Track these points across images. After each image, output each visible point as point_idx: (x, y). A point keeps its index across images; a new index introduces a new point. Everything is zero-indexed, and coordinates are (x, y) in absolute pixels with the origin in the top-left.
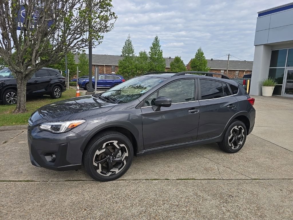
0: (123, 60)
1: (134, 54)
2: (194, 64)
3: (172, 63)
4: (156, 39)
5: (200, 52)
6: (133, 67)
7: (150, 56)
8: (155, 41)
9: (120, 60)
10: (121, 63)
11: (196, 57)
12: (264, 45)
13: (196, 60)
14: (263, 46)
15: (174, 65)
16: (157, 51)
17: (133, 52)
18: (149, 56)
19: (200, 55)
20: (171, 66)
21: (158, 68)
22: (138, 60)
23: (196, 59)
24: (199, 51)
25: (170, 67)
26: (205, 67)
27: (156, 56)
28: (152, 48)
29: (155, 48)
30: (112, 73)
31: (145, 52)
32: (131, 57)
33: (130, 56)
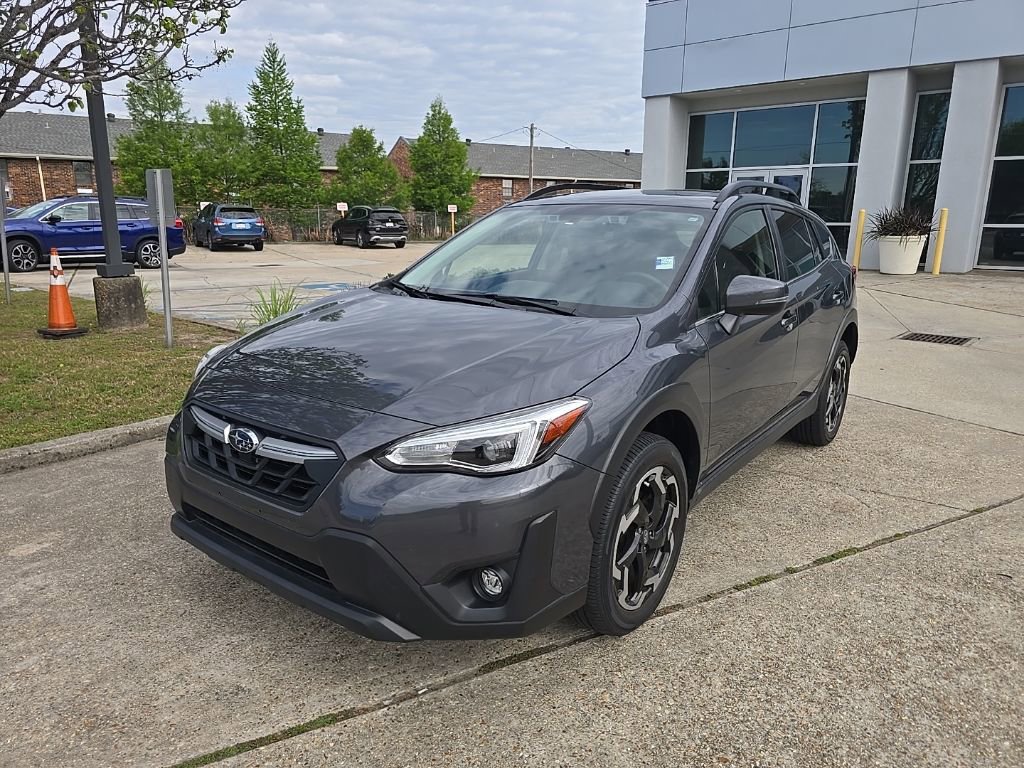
0: (139, 139)
1: (182, 110)
2: (425, 156)
3: (344, 151)
4: (272, 53)
5: (439, 113)
6: (190, 166)
7: (252, 121)
8: (267, 61)
9: (122, 137)
10: (127, 149)
11: (429, 133)
12: (673, 96)
13: (428, 141)
14: (668, 100)
15: (351, 158)
16: (281, 101)
17: (177, 104)
18: (248, 120)
19: (439, 122)
20: (341, 161)
21: (295, 172)
22: (203, 138)
23: (426, 138)
24: (434, 111)
25: (336, 168)
26: (463, 168)
27: (278, 124)
28: (257, 93)
29: (269, 92)
30: (80, 191)
31: (230, 106)
32: (171, 124)
33: (167, 120)
